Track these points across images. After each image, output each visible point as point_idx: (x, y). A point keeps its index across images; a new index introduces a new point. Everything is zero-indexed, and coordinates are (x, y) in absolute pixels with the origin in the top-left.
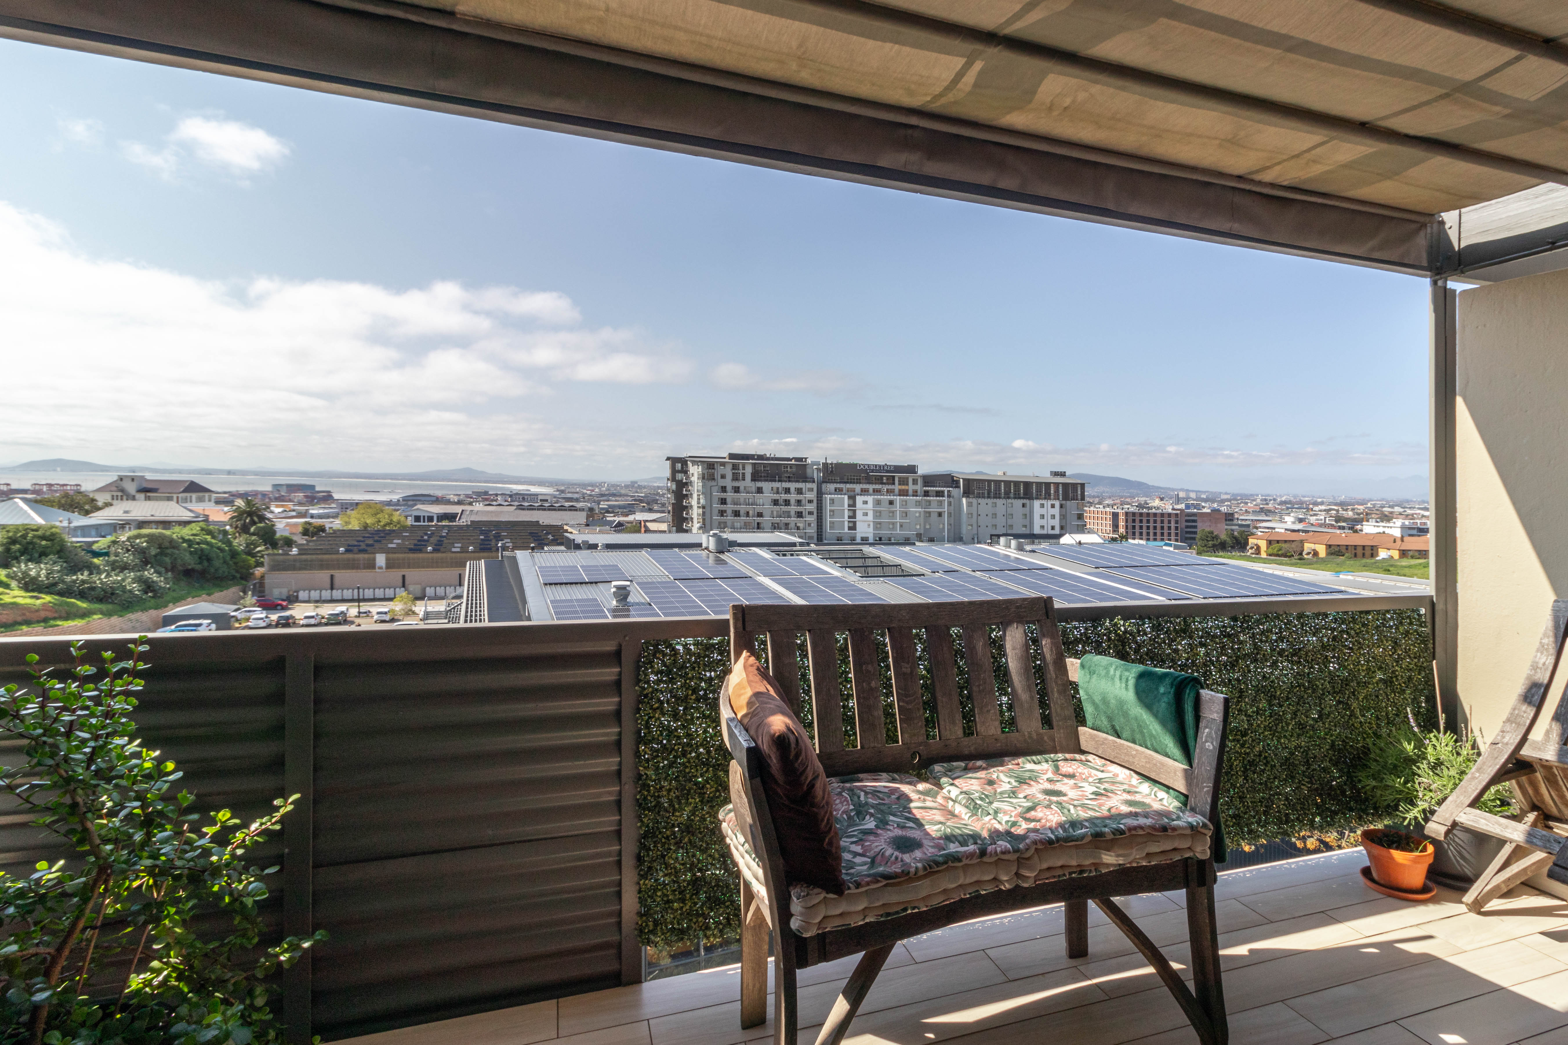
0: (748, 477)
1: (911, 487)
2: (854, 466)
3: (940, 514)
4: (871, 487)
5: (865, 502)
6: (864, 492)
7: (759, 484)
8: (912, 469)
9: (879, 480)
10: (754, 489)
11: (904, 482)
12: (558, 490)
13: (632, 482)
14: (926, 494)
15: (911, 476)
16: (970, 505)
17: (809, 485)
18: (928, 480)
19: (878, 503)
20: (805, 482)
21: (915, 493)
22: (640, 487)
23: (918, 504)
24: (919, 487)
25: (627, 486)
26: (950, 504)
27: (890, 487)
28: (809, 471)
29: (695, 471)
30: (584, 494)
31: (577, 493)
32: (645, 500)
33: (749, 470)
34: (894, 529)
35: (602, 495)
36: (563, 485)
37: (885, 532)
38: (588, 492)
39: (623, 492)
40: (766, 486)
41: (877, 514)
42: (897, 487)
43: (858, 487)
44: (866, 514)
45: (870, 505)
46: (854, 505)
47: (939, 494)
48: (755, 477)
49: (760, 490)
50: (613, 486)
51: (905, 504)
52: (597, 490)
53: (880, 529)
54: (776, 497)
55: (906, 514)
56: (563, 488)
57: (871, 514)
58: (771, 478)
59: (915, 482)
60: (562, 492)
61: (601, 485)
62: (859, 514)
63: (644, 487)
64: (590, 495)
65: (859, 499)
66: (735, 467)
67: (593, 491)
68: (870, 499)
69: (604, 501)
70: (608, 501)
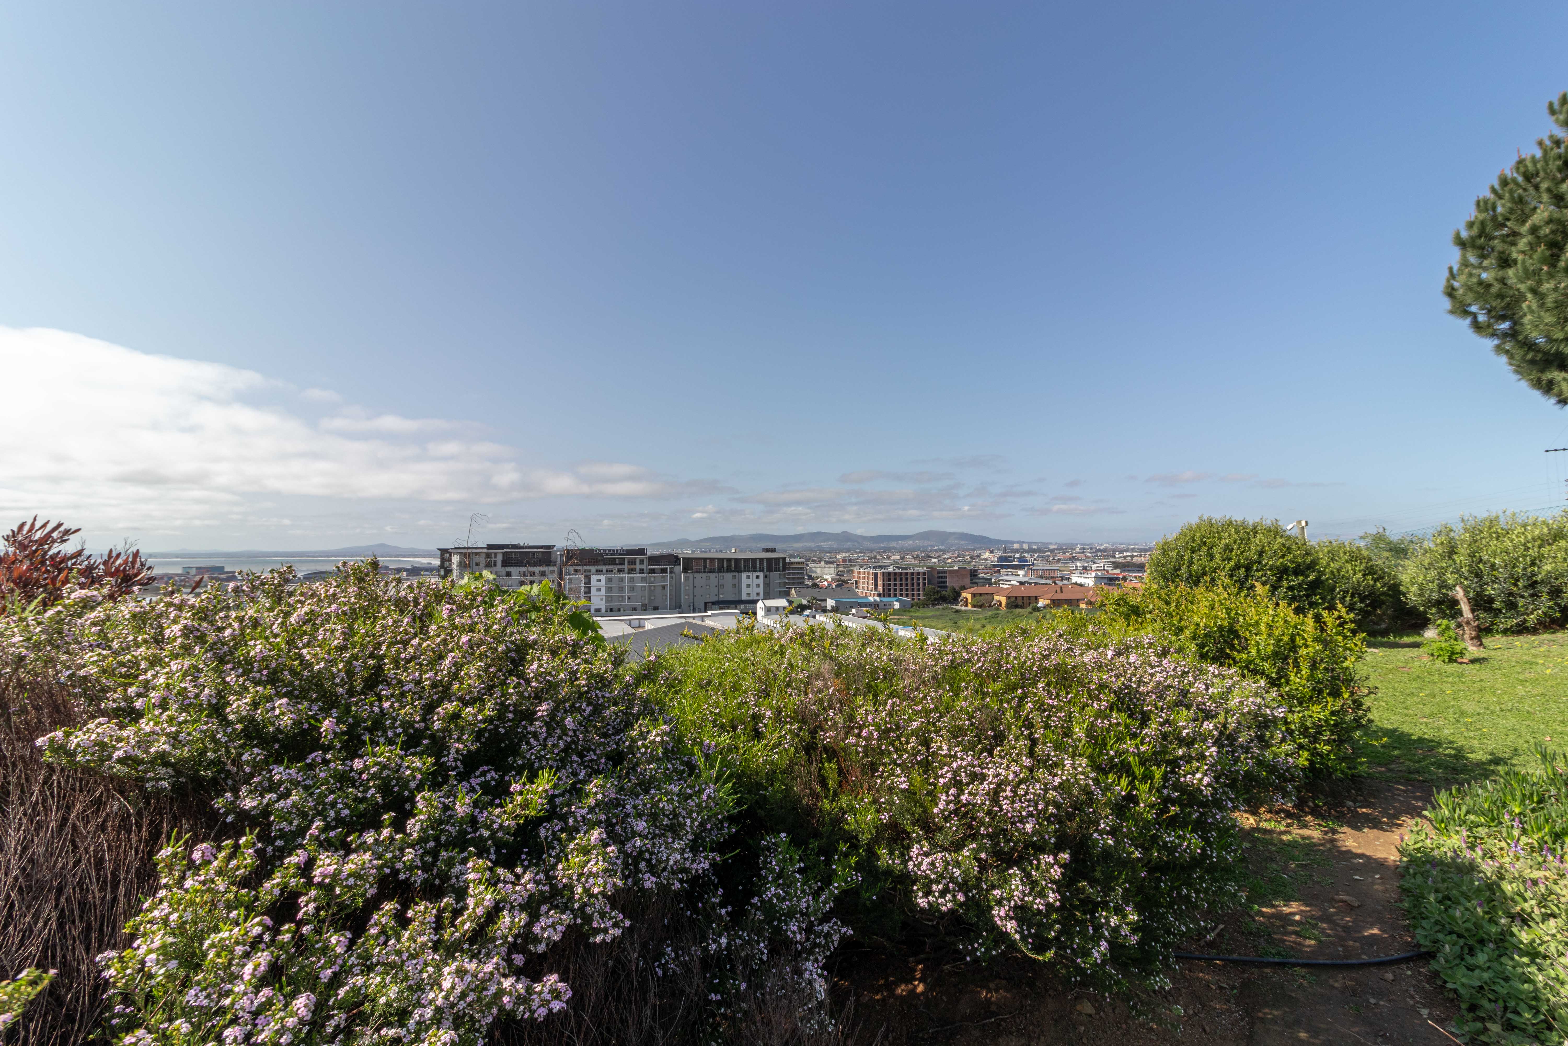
0: (499, 563)
1: (638, 566)
2: (591, 551)
3: (664, 587)
4: (604, 568)
5: (599, 580)
6: (599, 571)
7: (508, 569)
8: (642, 551)
9: (613, 562)
10: (504, 573)
11: (632, 562)
14: (652, 571)
15: (638, 557)
16: (686, 579)
17: (551, 568)
18: (654, 560)
19: (609, 580)
20: (548, 565)
21: (642, 571)
23: (643, 580)
24: (645, 566)
26: (671, 578)
27: (621, 567)
28: (553, 556)
29: (455, 559)
33: (500, 558)
34: (623, 601)
37: (615, 604)
40: (514, 570)
41: (609, 589)
42: (626, 567)
43: (593, 568)
44: (599, 590)
45: (603, 582)
46: (589, 583)
47: (664, 571)
48: (505, 564)
49: (509, 574)
51: (631, 580)
53: (611, 601)
54: (523, 579)
55: (632, 589)
57: (603, 590)
58: (519, 564)
59: (642, 562)
62: (593, 590)
65: (594, 578)
66: (488, 556)
68: (603, 577)
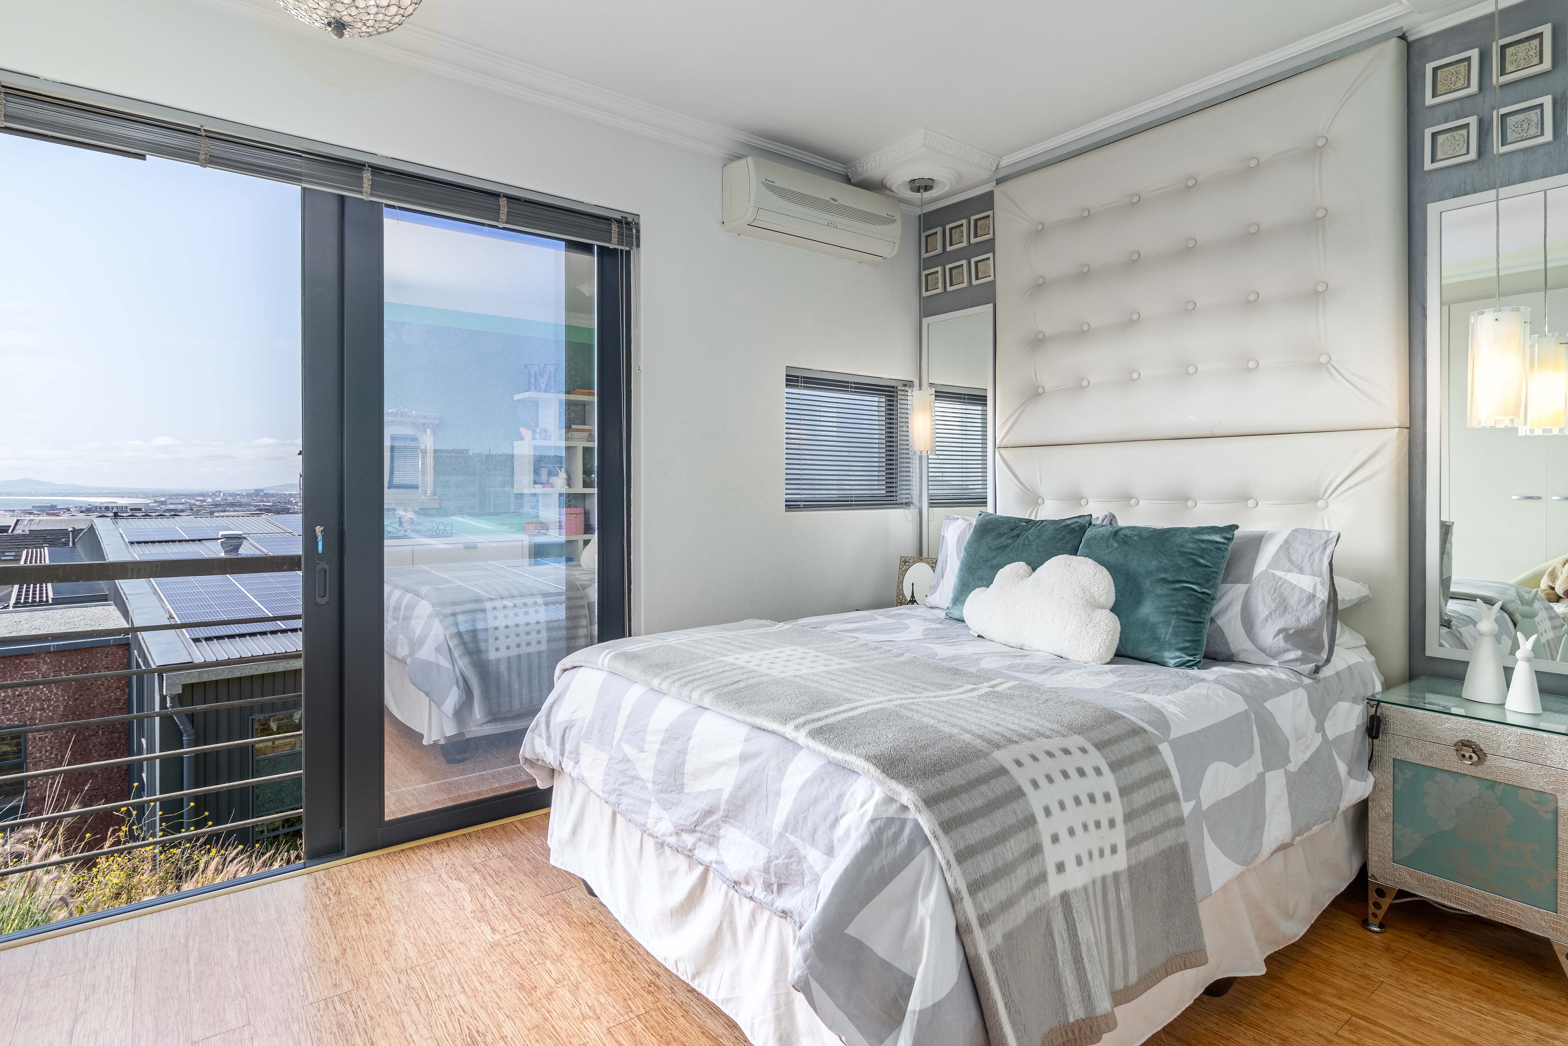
12: (156, 502)
13: (256, 490)
22: (267, 495)
25: (248, 495)
30: (191, 504)
31: (183, 504)
32: (273, 509)
35: (216, 505)
36: (163, 496)
38: (198, 503)
39: (245, 500)
50: (231, 495)
52: (209, 500)
56: (163, 499)
60: (163, 503)
61: (215, 494)
63: (273, 496)
64: (200, 506)
67: (204, 501)
69: (218, 511)
70: (225, 511)
